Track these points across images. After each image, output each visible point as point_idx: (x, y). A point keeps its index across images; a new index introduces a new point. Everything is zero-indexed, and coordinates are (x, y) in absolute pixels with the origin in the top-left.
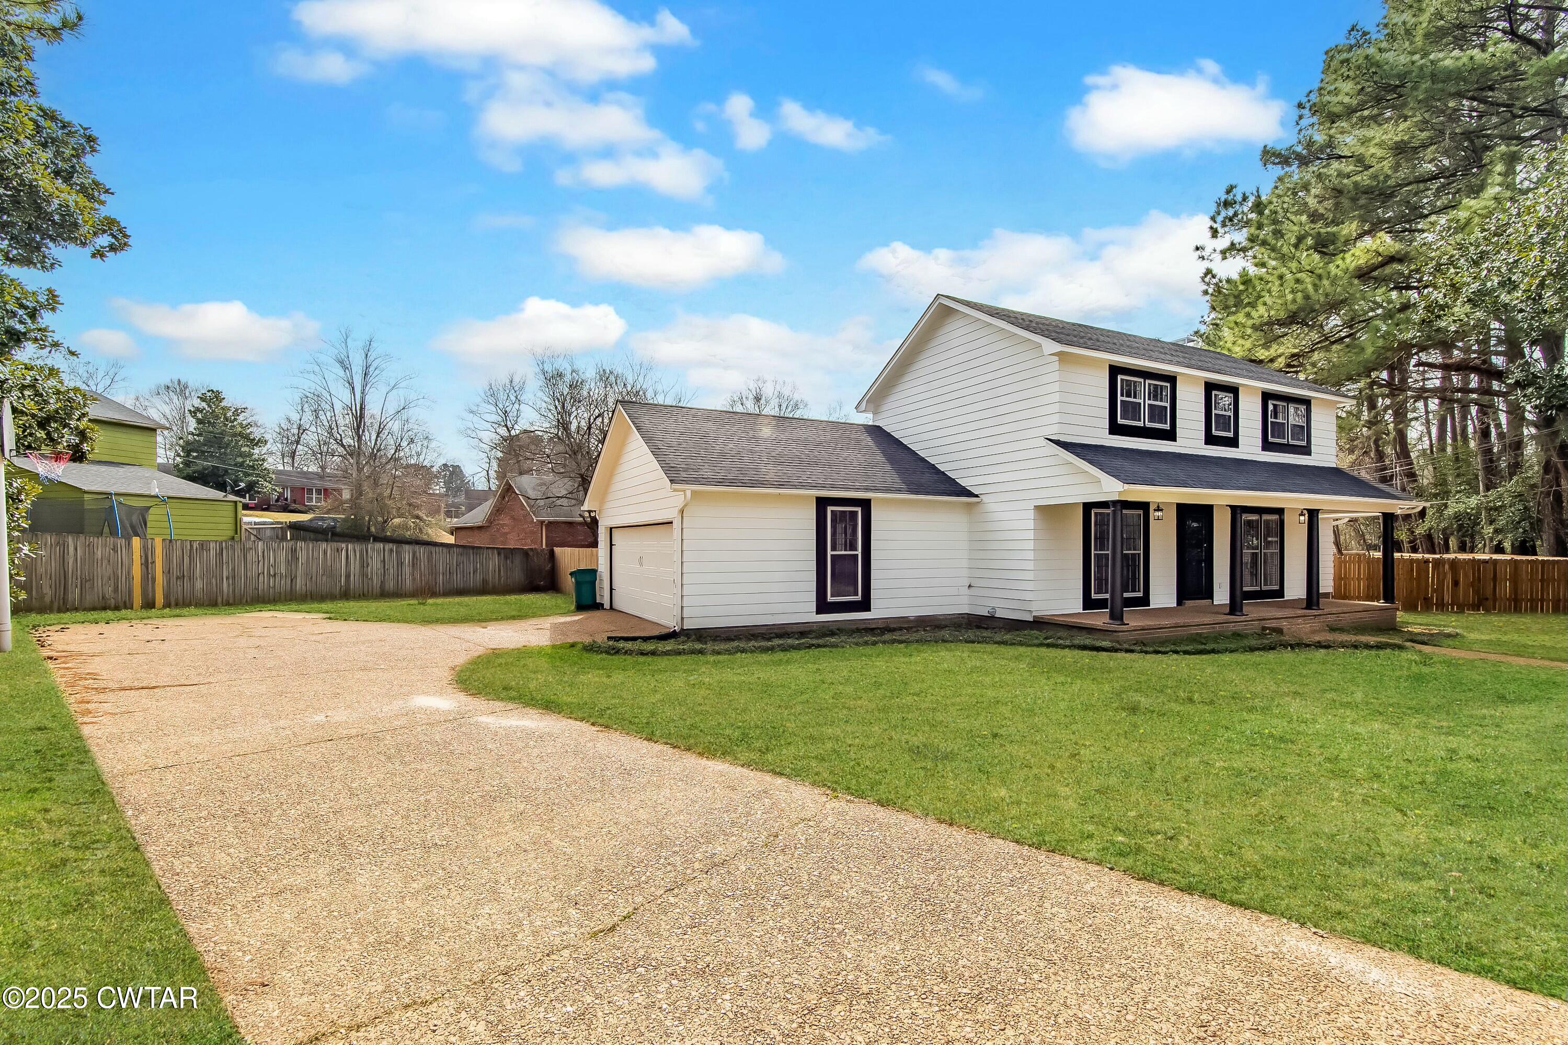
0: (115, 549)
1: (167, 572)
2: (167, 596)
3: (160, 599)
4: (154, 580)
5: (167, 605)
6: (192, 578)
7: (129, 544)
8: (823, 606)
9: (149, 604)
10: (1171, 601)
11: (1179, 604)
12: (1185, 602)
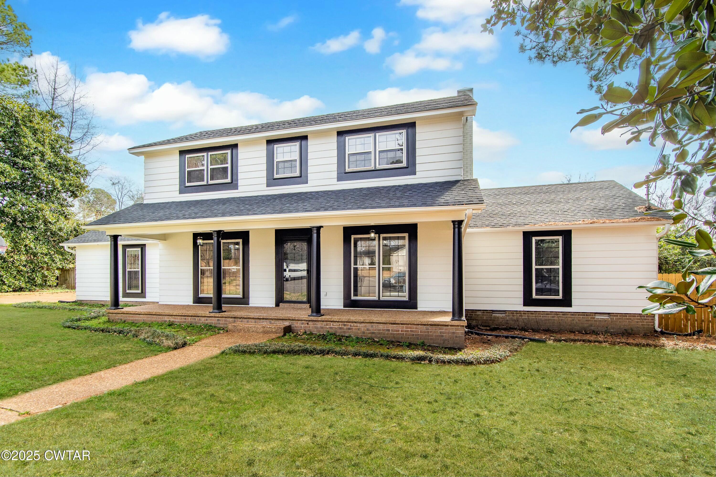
10: (271, 302)
11: (277, 305)
12: (280, 304)
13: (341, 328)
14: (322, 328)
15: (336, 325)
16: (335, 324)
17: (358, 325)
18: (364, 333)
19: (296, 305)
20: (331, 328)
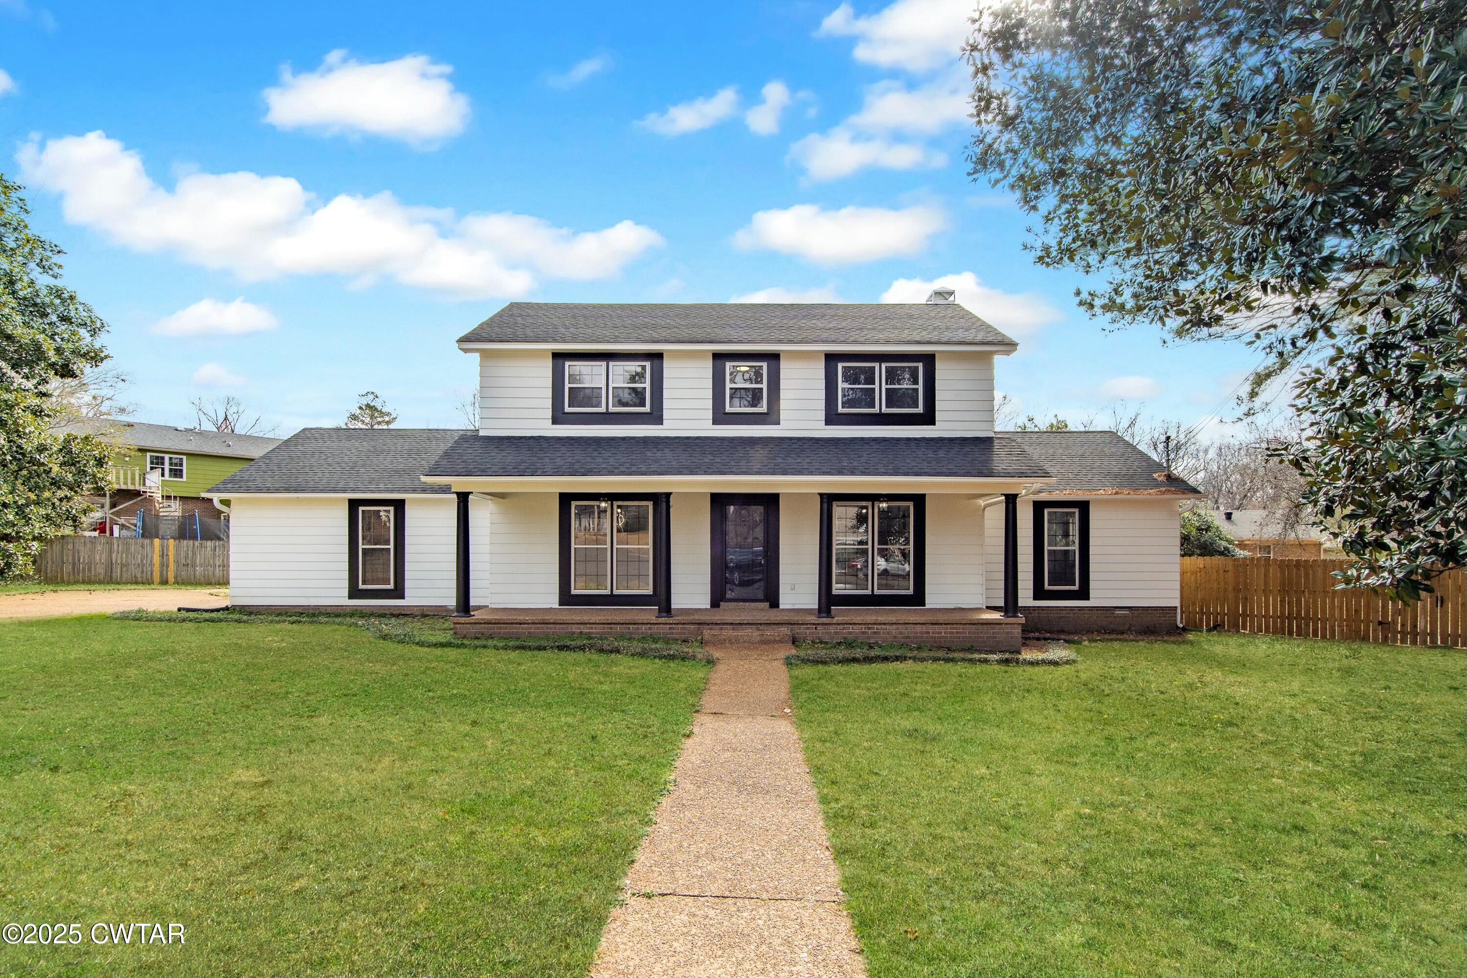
0: (143, 547)
1: (177, 562)
2: (176, 577)
3: (171, 579)
4: (168, 566)
5: (177, 582)
6: (194, 565)
7: (152, 544)
8: (354, 592)
9: (164, 582)
10: (704, 602)
11: (715, 604)
12: (722, 603)
13: (863, 633)
14: (836, 633)
15: (857, 629)
16: (855, 627)
17: (888, 627)
18: (895, 637)
19: (747, 604)
20: (850, 633)
